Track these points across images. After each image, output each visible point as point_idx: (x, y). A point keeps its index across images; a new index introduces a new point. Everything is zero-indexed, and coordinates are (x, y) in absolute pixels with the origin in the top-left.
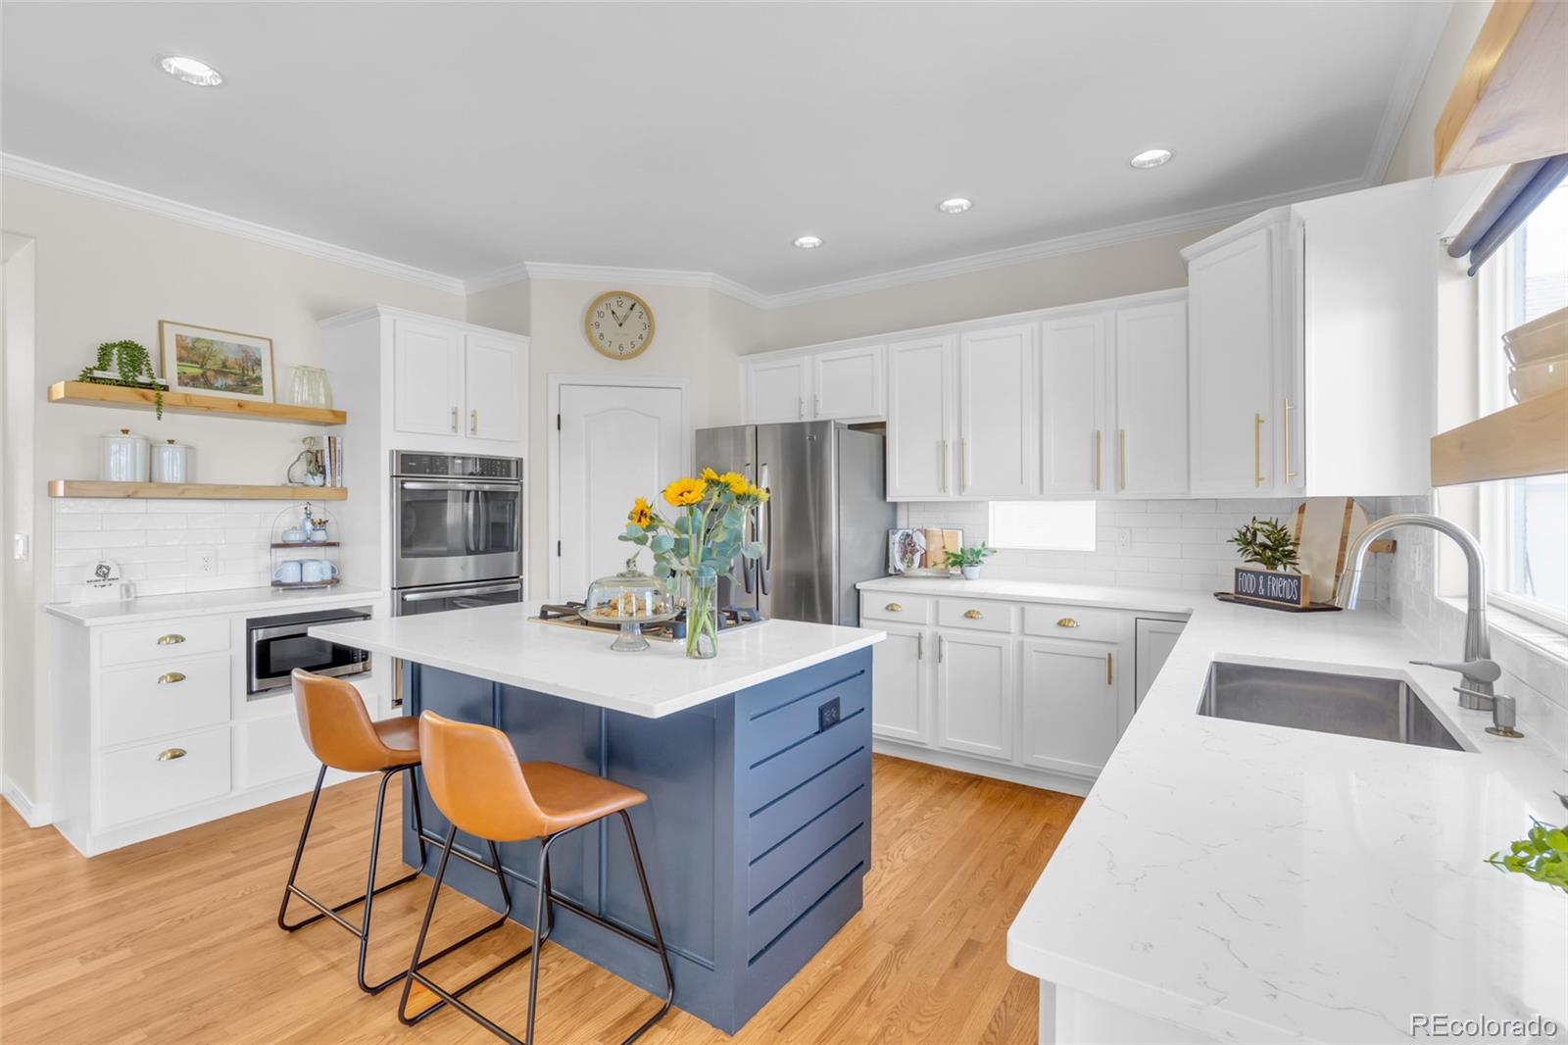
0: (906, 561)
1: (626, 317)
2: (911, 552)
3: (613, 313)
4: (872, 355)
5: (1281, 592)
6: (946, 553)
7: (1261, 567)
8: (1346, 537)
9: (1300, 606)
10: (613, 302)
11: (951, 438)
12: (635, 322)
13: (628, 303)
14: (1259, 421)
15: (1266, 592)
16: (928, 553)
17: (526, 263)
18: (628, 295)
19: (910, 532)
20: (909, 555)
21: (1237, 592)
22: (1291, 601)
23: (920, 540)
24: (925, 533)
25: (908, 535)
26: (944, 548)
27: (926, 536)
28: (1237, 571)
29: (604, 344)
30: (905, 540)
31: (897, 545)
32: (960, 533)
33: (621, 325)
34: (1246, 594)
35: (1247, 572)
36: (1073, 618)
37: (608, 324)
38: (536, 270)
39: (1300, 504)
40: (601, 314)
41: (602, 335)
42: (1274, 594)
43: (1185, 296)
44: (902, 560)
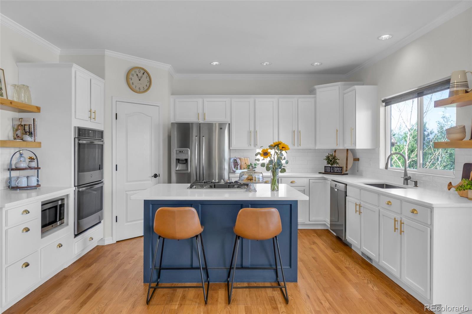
0: (236, 168)
1: (141, 77)
2: (237, 165)
3: (137, 75)
4: (225, 101)
5: (337, 171)
6: (247, 165)
7: (330, 165)
8: (347, 158)
9: (342, 174)
10: (137, 71)
11: (252, 129)
12: (145, 79)
13: (142, 72)
14: (337, 131)
15: (333, 171)
16: (242, 165)
17: (106, 50)
18: (143, 69)
19: (236, 159)
20: (236, 166)
21: (325, 172)
22: (340, 173)
23: (238, 161)
24: (240, 159)
25: (235, 160)
26: (246, 163)
27: (240, 160)
28: (325, 167)
29: (134, 87)
30: (234, 161)
31: (232, 163)
32: (249, 158)
33: (140, 80)
34: (328, 172)
35: (328, 167)
36: (294, 180)
37: (135, 79)
38: (108, 53)
39: (334, 150)
40: (133, 75)
41: (133, 83)
42: (335, 171)
43: (315, 97)
44: (234, 168)
